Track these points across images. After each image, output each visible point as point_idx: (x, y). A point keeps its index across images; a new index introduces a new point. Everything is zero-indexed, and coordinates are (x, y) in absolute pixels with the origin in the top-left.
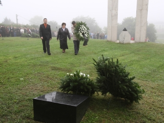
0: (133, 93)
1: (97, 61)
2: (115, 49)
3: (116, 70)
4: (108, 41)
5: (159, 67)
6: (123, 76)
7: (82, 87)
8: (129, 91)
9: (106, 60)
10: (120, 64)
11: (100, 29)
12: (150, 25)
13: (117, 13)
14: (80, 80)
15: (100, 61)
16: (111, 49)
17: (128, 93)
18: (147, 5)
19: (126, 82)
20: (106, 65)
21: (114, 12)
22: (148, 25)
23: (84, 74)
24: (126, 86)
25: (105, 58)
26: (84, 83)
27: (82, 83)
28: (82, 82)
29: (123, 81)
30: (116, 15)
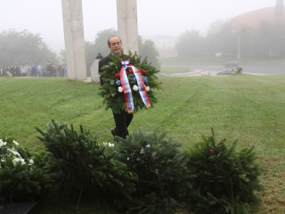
0: (117, 181)
1: (45, 132)
2: (84, 95)
3: (81, 145)
4: (70, 80)
5: (164, 122)
6: (95, 153)
7: (20, 187)
8: (109, 179)
9: (61, 128)
10: (88, 133)
11: (54, 55)
12: (147, 42)
13: (81, 24)
14: (15, 172)
15: (51, 131)
16: (77, 96)
17: (108, 183)
18: (134, 9)
19: (102, 165)
20: (61, 139)
21: (75, 23)
22: (143, 42)
23: (23, 160)
24: (104, 171)
25: (59, 125)
26: (24, 177)
27: (21, 177)
28: (19, 175)
29: (97, 163)
30: (81, 29)
